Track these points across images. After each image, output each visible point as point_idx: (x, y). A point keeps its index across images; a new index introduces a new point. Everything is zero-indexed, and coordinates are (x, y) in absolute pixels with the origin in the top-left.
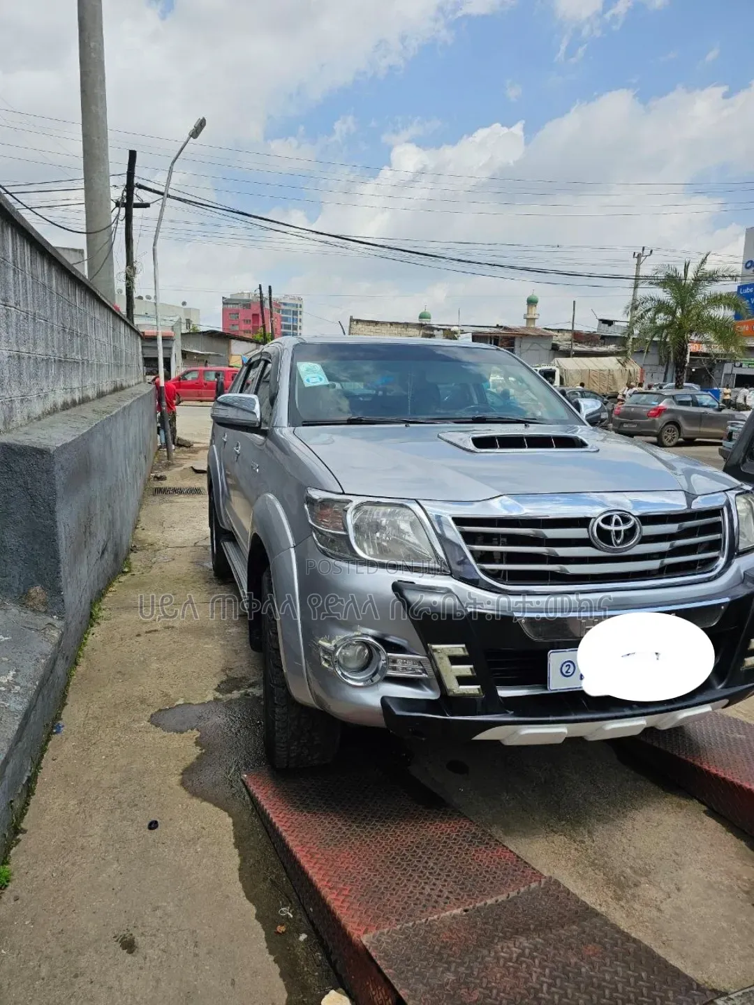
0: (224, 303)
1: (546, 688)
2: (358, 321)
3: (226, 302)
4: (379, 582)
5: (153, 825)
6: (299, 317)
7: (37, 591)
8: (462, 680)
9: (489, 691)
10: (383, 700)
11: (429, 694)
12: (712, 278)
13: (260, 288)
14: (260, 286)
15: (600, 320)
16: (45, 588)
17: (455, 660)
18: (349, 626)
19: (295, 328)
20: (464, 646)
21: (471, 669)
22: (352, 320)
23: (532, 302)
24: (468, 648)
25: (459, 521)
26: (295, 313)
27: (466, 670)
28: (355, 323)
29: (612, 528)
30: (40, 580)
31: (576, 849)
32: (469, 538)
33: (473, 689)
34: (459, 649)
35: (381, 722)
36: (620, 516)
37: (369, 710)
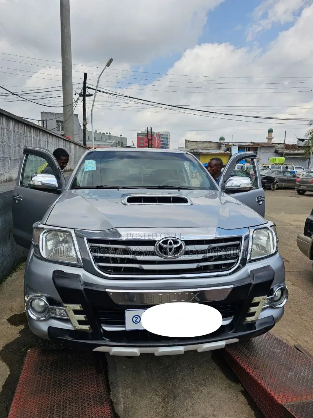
0: (138, 135)
2: (188, 141)
6: (168, 140)
8: (80, 322)
13: (147, 128)
14: (147, 127)
15: (298, 139)
17: (76, 312)
19: (167, 145)
20: (81, 305)
21: (84, 317)
22: (186, 141)
23: (270, 131)
24: (82, 306)
25: (90, 240)
26: (167, 138)
27: (82, 317)
28: (187, 142)
29: (168, 246)
33: (86, 327)
34: (78, 307)
36: (173, 240)
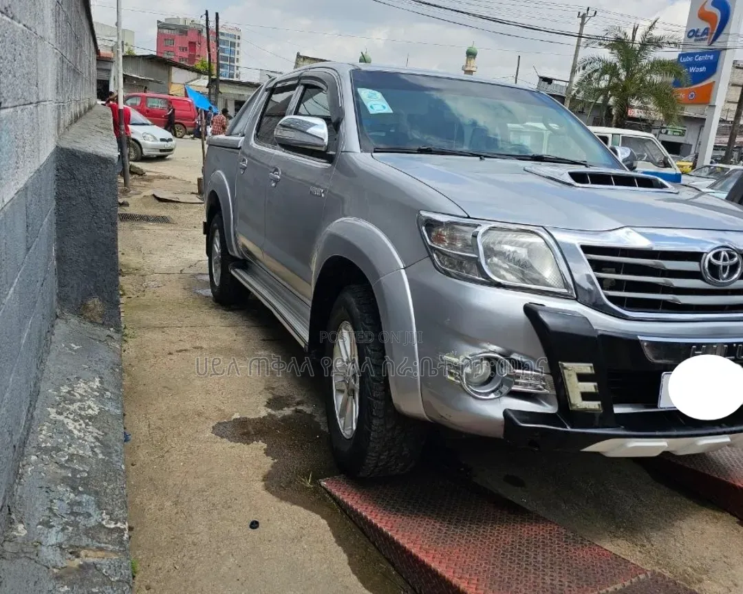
0: (159, 28)
1: (656, 407)
2: (305, 58)
3: (161, 26)
4: (510, 304)
5: (254, 525)
6: (237, 49)
7: (95, 303)
8: (586, 396)
9: (607, 407)
10: (505, 413)
11: (549, 409)
12: (657, 43)
13: (207, 14)
14: (207, 11)
15: (541, 77)
16: (103, 300)
17: (582, 378)
18: (474, 342)
19: (232, 60)
20: (592, 365)
21: (595, 386)
22: (299, 56)
23: (471, 54)
24: (595, 367)
25: (587, 249)
26: (233, 44)
27: (590, 387)
28: (302, 59)
29: (720, 263)
30: (98, 291)
31: (640, 552)
32: (597, 266)
33: (594, 405)
34: (586, 368)
35: (499, 433)
37: (491, 421)
